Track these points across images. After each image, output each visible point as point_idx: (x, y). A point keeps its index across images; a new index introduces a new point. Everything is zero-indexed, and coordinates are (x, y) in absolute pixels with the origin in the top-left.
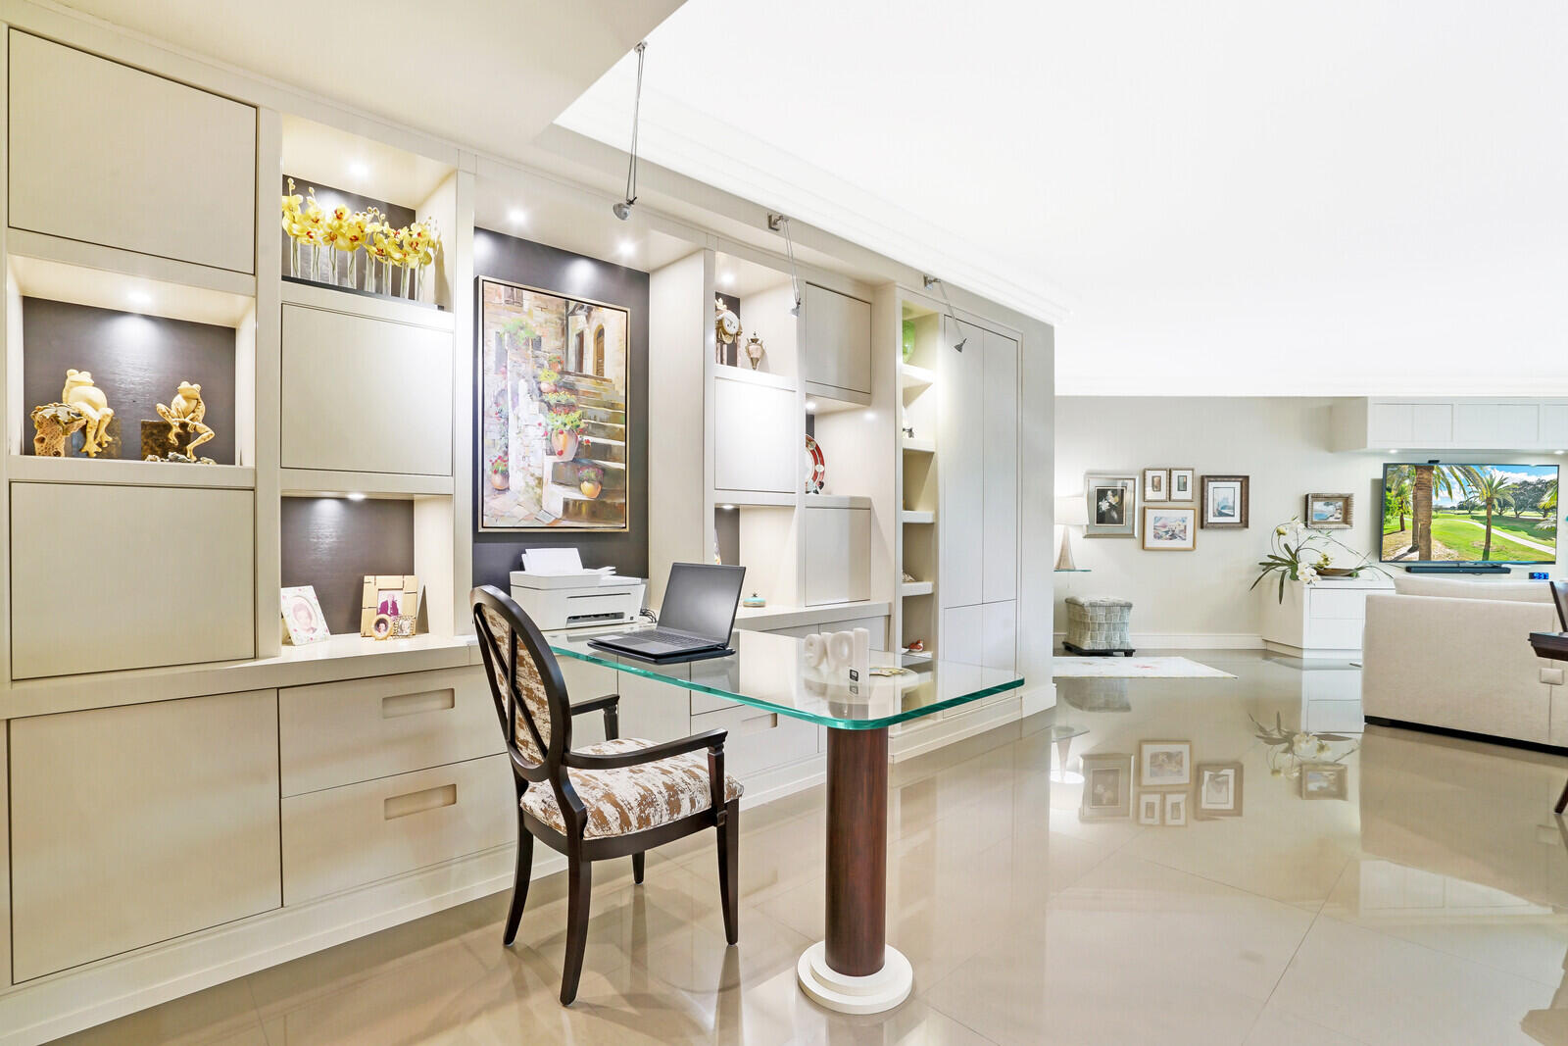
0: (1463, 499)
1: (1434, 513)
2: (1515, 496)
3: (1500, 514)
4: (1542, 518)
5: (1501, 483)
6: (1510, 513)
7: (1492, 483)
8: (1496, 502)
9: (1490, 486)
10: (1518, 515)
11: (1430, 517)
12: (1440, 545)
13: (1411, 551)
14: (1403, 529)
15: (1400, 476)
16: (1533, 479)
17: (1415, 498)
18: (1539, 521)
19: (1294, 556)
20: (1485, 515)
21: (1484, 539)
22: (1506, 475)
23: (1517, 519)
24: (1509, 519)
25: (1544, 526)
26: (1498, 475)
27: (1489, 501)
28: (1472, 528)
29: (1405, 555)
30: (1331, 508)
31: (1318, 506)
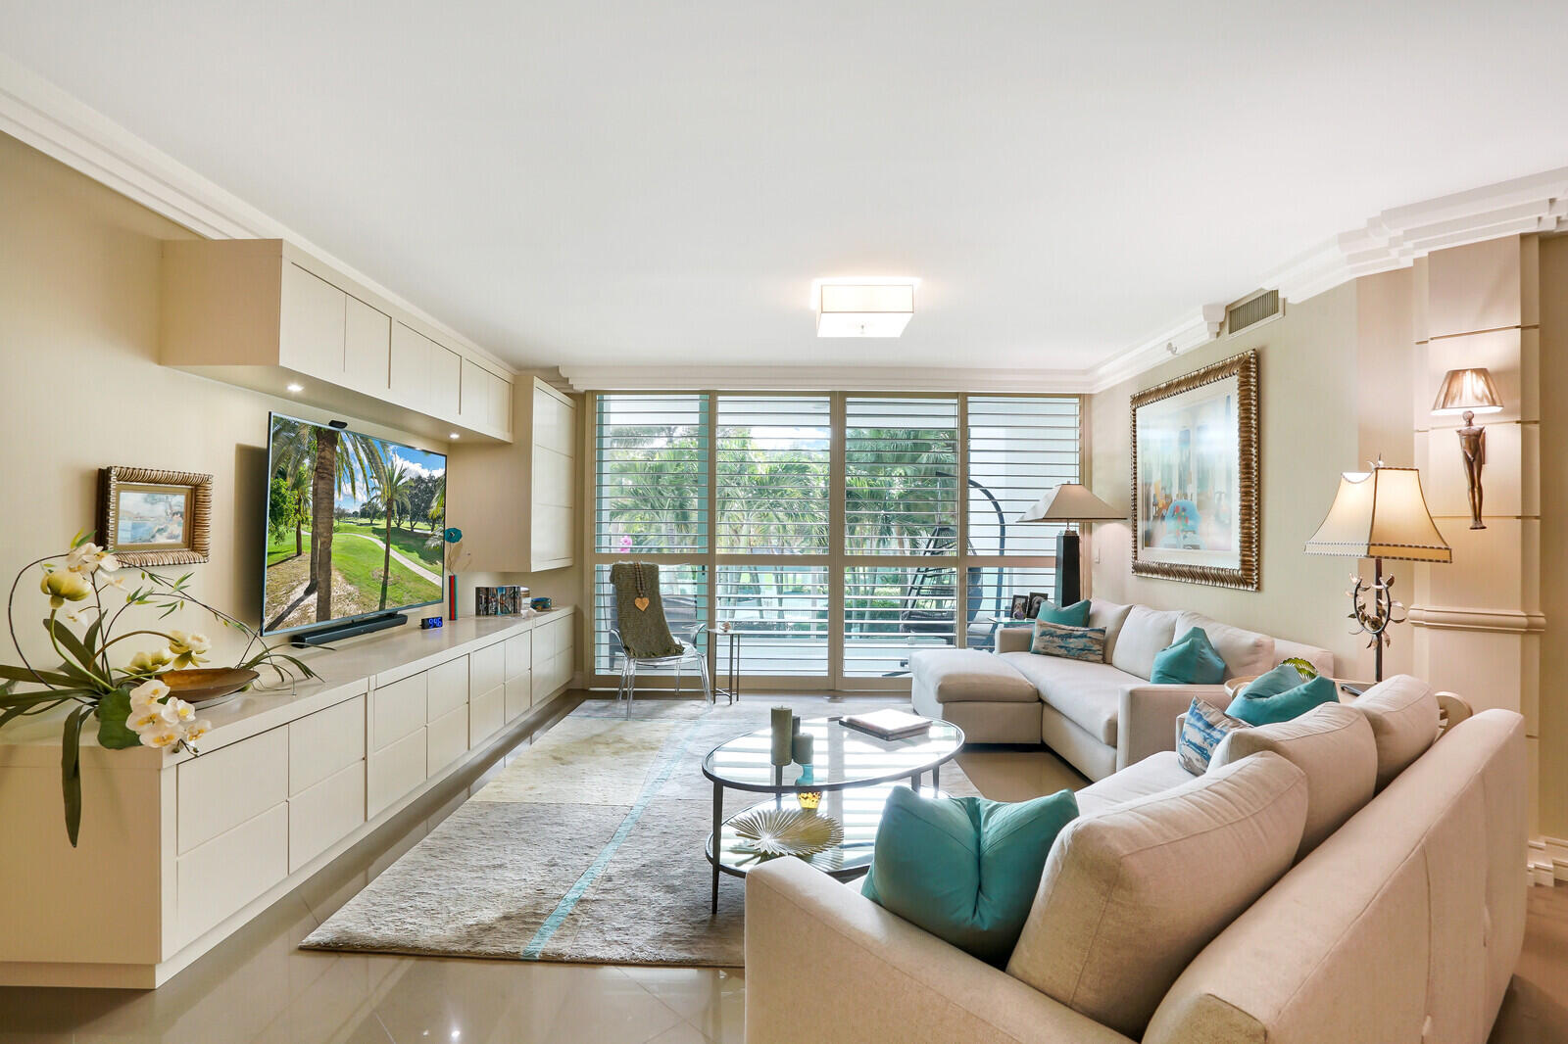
0: (365, 500)
1: (336, 524)
2: (411, 498)
3: (398, 525)
4: (430, 532)
5: (400, 477)
6: (406, 525)
7: (394, 474)
8: (395, 508)
9: (391, 480)
10: (412, 527)
11: (331, 529)
12: (339, 578)
13: (308, 592)
14: (299, 553)
15: (298, 450)
16: (425, 474)
17: (315, 493)
18: (427, 536)
19: (85, 650)
20: (385, 527)
21: (383, 567)
22: (407, 464)
23: (410, 534)
24: (404, 533)
25: (432, 544)
26: (399, 463)
27: (389, 503)
28: (372, 547)
29: (301, 600)
30: (160, 509)
31: (128, 503)
